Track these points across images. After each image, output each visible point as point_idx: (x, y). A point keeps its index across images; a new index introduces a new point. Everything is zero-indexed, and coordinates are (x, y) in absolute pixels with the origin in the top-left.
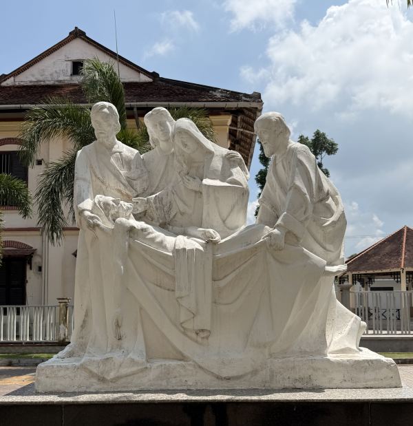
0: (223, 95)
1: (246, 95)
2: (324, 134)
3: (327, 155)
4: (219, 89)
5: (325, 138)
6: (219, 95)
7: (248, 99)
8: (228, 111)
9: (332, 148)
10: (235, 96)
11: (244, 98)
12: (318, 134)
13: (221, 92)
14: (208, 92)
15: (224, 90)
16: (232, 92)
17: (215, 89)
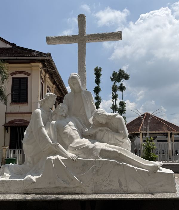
0: (37, 54)
1: (45, 54)
2: (123, 71)
3: (125, 80)
4: (36, 51)
5: (124, 72)
6: (35, 54)
7: (45, 56)
8: (39, 61)
9: (127, 77)
10: (41, 54)
11: (44, 55)
12: (120, 70)
13: (36, 52)
14: (32, 52)
15: (38, 52)
16: (41, 52)
17: (34, 51)
